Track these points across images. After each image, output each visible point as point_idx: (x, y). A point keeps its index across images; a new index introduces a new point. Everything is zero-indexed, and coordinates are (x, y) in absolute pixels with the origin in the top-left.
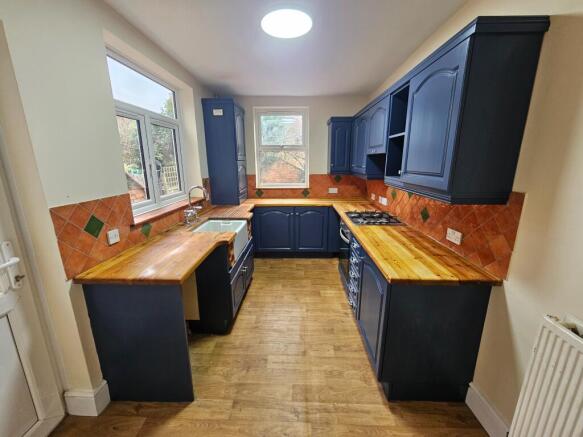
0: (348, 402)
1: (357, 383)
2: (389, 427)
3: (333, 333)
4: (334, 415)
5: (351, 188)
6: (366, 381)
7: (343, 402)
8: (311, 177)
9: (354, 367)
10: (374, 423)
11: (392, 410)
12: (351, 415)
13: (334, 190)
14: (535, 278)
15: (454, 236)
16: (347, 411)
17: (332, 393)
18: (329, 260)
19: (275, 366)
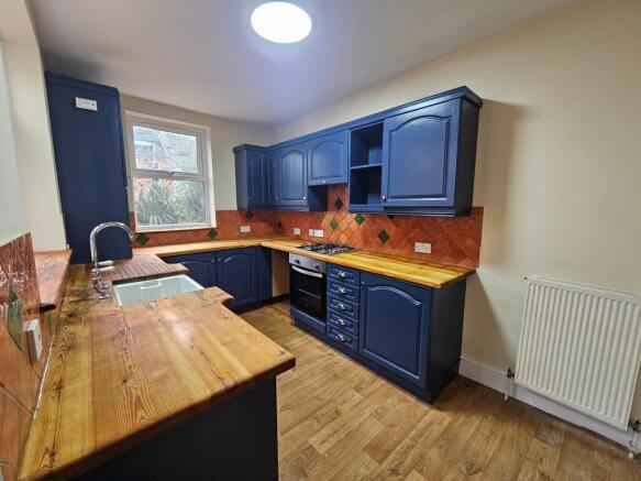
0: (414, 427)
1: (401, 407)
2: (451, 423)
3: (340, 378)
4: (418, 446)
5: (263, 225)
6: (405, 401)
7: (411, 430)
8: (219, 214)
9: (387, 396)
10: (442, 428)
11: (438, 408)
12: (426, 434)
13: (246, 229)
14: (500, 260)
15: (423, 248)
16: (420, 435)
17: (397, 429)
18: (259, 310)
19: (327, 446)
